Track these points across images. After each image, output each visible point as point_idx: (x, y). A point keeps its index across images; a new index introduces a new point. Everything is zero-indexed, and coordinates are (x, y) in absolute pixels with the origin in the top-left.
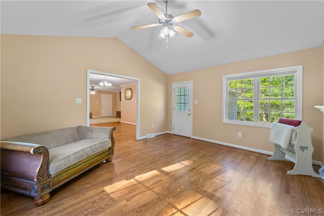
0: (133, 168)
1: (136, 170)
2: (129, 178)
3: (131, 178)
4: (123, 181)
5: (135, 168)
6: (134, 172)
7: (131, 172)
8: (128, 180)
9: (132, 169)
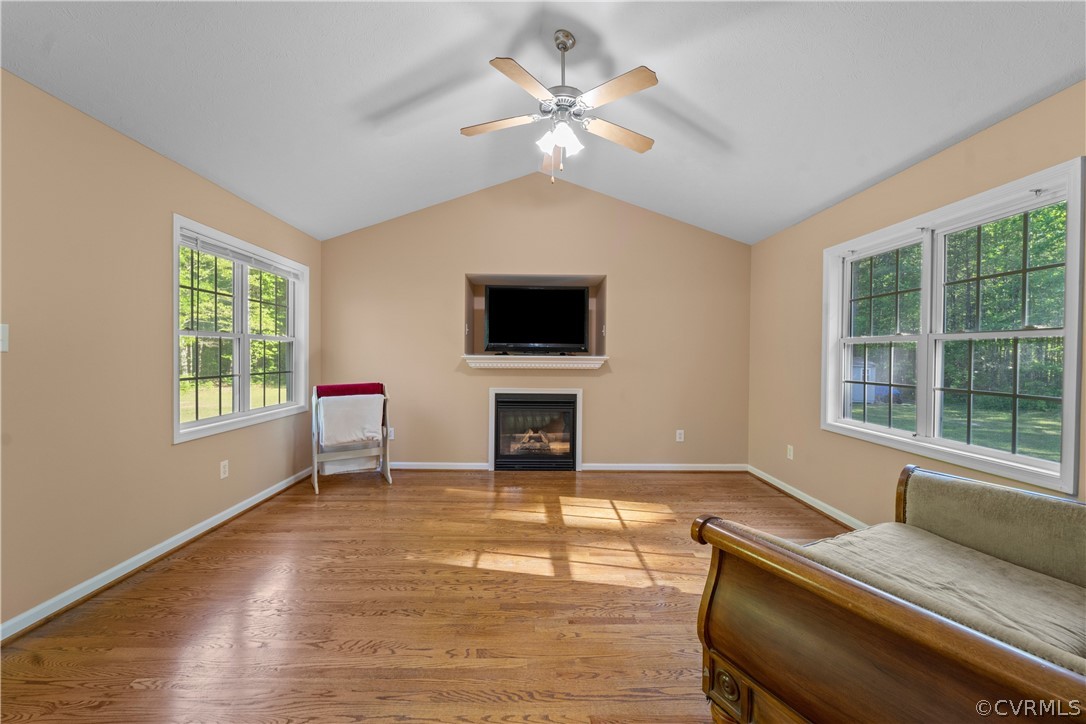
0: (633, 621)
1: (627, 608)
2: (666, 590)
3: (662, 588)
4: (688, 591)
5: (628, 614)
6: (638, 603)
7: (651, 608)
8: (673, 588)
9: (640, 615)
